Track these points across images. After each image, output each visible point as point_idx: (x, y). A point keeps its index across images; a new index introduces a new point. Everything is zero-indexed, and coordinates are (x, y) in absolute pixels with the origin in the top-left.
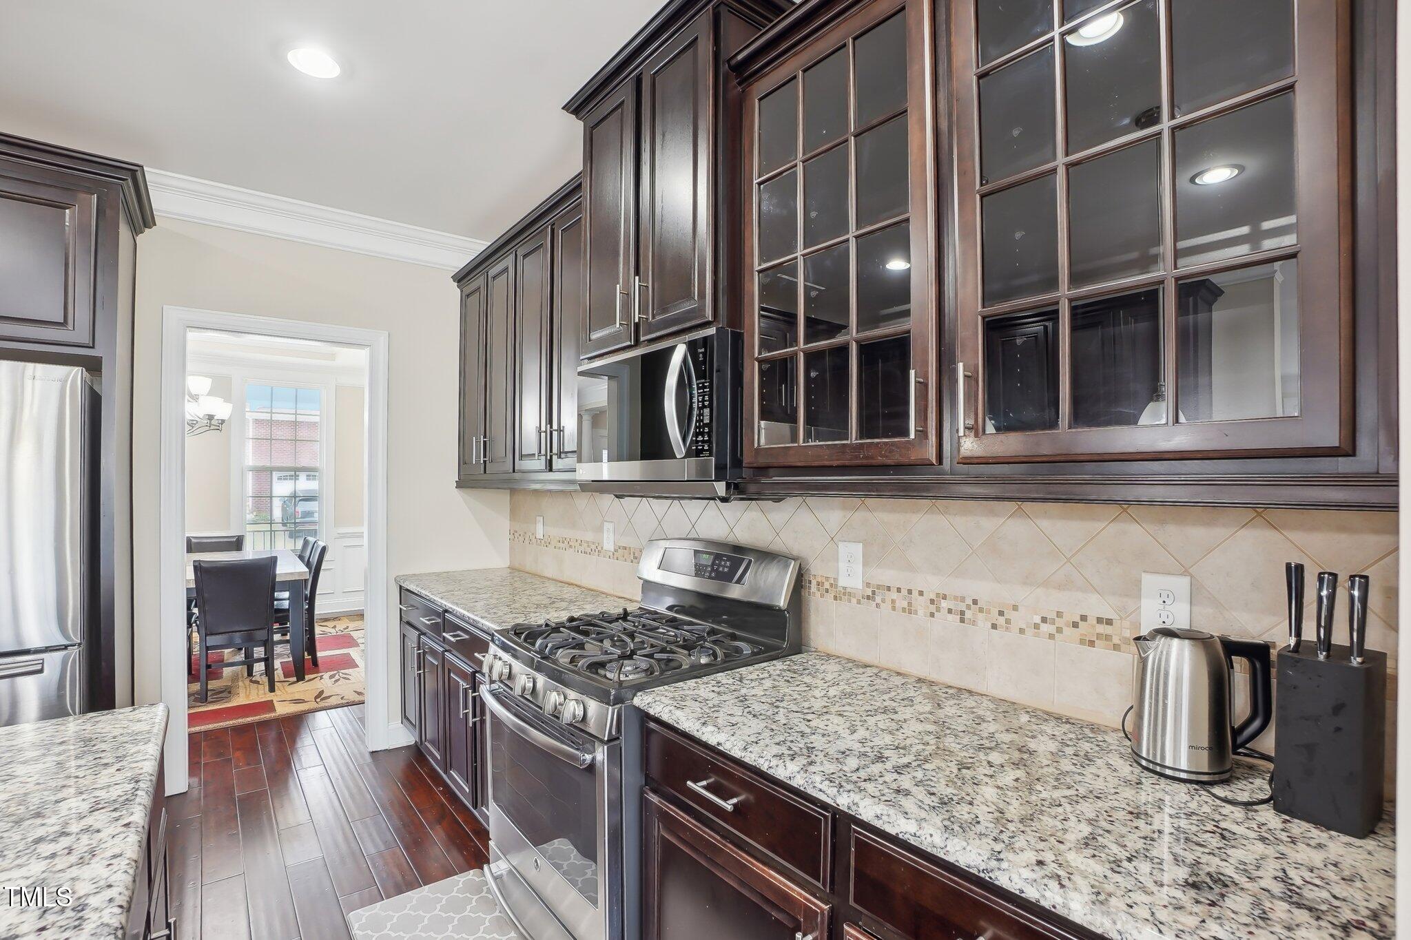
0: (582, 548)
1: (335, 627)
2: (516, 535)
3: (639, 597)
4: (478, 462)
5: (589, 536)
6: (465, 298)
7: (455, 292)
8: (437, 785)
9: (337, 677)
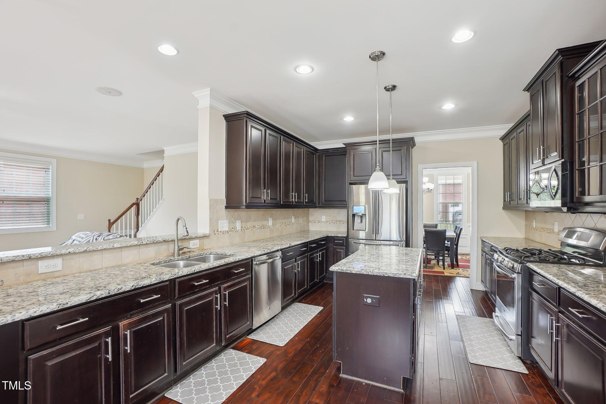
0: (548, 231)
1: (466, 257)
2: (527, 226)
3: (560, 247)
4: (507, 201)
5: (550, 227)
6: (504, 145)
7: (501, 144)
8: (489, 301)
9: (464, 270)
